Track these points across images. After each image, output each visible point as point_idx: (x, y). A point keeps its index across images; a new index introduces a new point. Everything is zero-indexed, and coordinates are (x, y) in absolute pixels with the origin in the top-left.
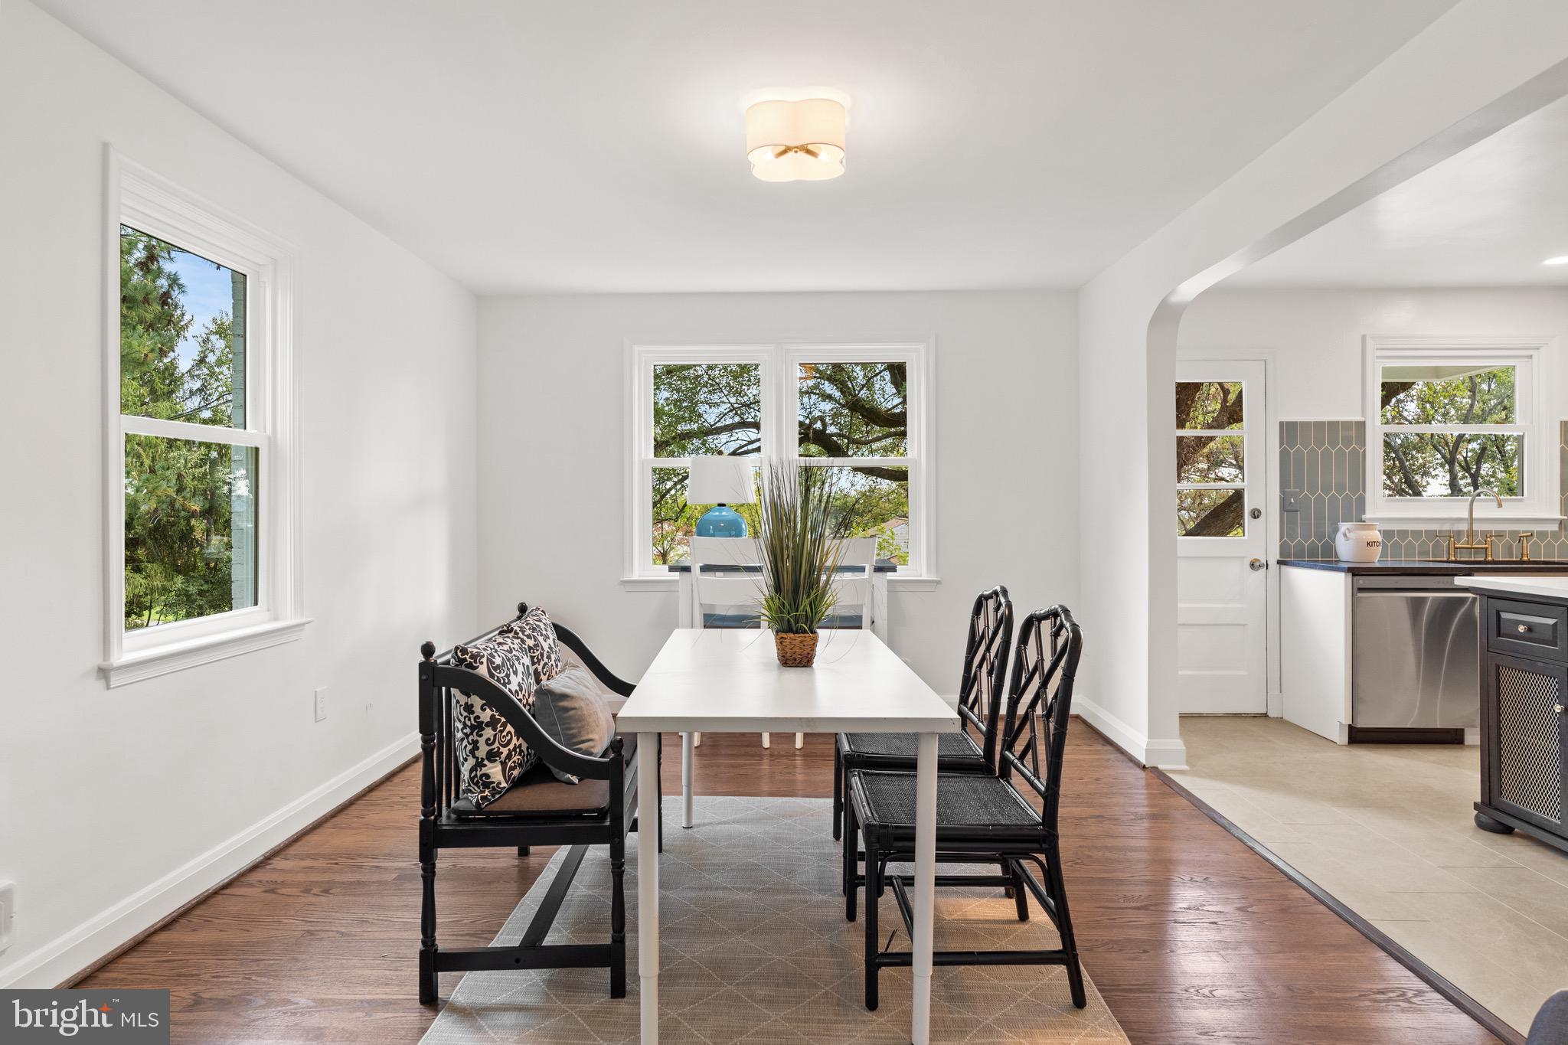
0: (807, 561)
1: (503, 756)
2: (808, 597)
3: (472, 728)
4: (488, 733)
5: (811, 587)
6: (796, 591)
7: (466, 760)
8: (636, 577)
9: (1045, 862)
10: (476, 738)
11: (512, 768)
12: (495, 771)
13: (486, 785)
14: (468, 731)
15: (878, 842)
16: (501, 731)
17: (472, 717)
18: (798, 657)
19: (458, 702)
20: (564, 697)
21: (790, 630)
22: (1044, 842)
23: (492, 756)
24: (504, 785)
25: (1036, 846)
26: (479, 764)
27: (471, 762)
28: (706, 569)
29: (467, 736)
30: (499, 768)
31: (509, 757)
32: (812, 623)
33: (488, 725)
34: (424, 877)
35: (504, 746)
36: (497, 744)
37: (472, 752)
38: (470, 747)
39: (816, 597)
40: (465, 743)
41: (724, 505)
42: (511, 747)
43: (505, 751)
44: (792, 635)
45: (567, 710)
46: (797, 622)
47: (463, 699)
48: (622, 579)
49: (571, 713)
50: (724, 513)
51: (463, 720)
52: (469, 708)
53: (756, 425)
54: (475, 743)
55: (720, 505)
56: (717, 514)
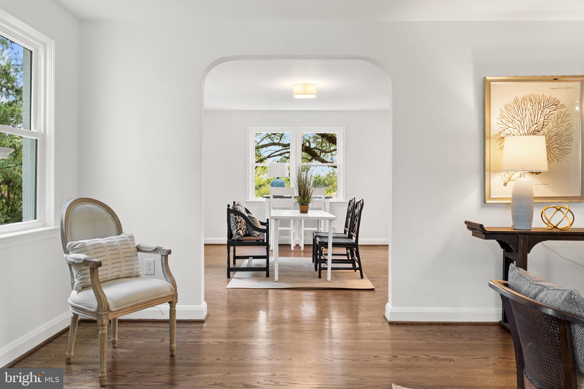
0: (307, 189)
1: (242, 229)
2: (307, 197)
3: (236, 223)
4: (240, 224)
5: (307, 195)
6: (304, 196)
7: (235, 230)
8: (250, 200)
9: (355, 250)
10: (237, 225)
11: (244, 232)
12: (241, 232)
13: (239, 235)
14: (235, 223)
15: (321, 245)
16: (242, 224)
17: (236, 220)
18: (304, 211)
19: (233, 217)
20: (254, 218)
21: (303, 205)
22: (355, 245)
23: (240, 229)
24: (242, 235)
25: (354, 246)
26: (238, 230)
27: (236, 230)
28: (275, 197)
29: (235, 224)
30: (242, 231)
31: (243, 230)
32: (308, 203)
33: (240, 222)
34: (228, 252)
35: (243, 227)
36: (241, 226)
37: (236, 228)
38: (236, 227)
39: (309, 197)
40: (235, 226)
41: (279, 178)
42: (244, 227)
43: (243, 228)
44: (303, 206)
45: (254, 221)
46: (304, 203)
47: (234, 217)
48: (246, 201)
49: (255, 222)
50: (279, 180)
51: (234, 221)
52: (236, 219)
53: (289, 152)
54: (237, 226)
55: (277, 178)
56: (277, 180)
